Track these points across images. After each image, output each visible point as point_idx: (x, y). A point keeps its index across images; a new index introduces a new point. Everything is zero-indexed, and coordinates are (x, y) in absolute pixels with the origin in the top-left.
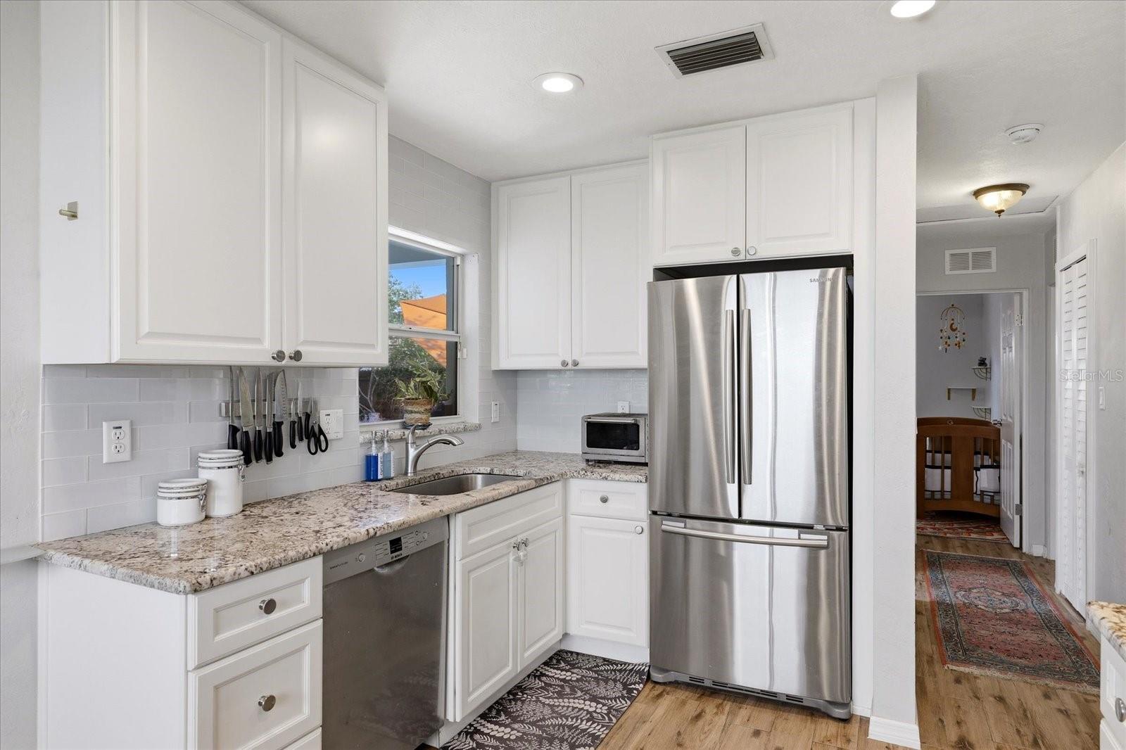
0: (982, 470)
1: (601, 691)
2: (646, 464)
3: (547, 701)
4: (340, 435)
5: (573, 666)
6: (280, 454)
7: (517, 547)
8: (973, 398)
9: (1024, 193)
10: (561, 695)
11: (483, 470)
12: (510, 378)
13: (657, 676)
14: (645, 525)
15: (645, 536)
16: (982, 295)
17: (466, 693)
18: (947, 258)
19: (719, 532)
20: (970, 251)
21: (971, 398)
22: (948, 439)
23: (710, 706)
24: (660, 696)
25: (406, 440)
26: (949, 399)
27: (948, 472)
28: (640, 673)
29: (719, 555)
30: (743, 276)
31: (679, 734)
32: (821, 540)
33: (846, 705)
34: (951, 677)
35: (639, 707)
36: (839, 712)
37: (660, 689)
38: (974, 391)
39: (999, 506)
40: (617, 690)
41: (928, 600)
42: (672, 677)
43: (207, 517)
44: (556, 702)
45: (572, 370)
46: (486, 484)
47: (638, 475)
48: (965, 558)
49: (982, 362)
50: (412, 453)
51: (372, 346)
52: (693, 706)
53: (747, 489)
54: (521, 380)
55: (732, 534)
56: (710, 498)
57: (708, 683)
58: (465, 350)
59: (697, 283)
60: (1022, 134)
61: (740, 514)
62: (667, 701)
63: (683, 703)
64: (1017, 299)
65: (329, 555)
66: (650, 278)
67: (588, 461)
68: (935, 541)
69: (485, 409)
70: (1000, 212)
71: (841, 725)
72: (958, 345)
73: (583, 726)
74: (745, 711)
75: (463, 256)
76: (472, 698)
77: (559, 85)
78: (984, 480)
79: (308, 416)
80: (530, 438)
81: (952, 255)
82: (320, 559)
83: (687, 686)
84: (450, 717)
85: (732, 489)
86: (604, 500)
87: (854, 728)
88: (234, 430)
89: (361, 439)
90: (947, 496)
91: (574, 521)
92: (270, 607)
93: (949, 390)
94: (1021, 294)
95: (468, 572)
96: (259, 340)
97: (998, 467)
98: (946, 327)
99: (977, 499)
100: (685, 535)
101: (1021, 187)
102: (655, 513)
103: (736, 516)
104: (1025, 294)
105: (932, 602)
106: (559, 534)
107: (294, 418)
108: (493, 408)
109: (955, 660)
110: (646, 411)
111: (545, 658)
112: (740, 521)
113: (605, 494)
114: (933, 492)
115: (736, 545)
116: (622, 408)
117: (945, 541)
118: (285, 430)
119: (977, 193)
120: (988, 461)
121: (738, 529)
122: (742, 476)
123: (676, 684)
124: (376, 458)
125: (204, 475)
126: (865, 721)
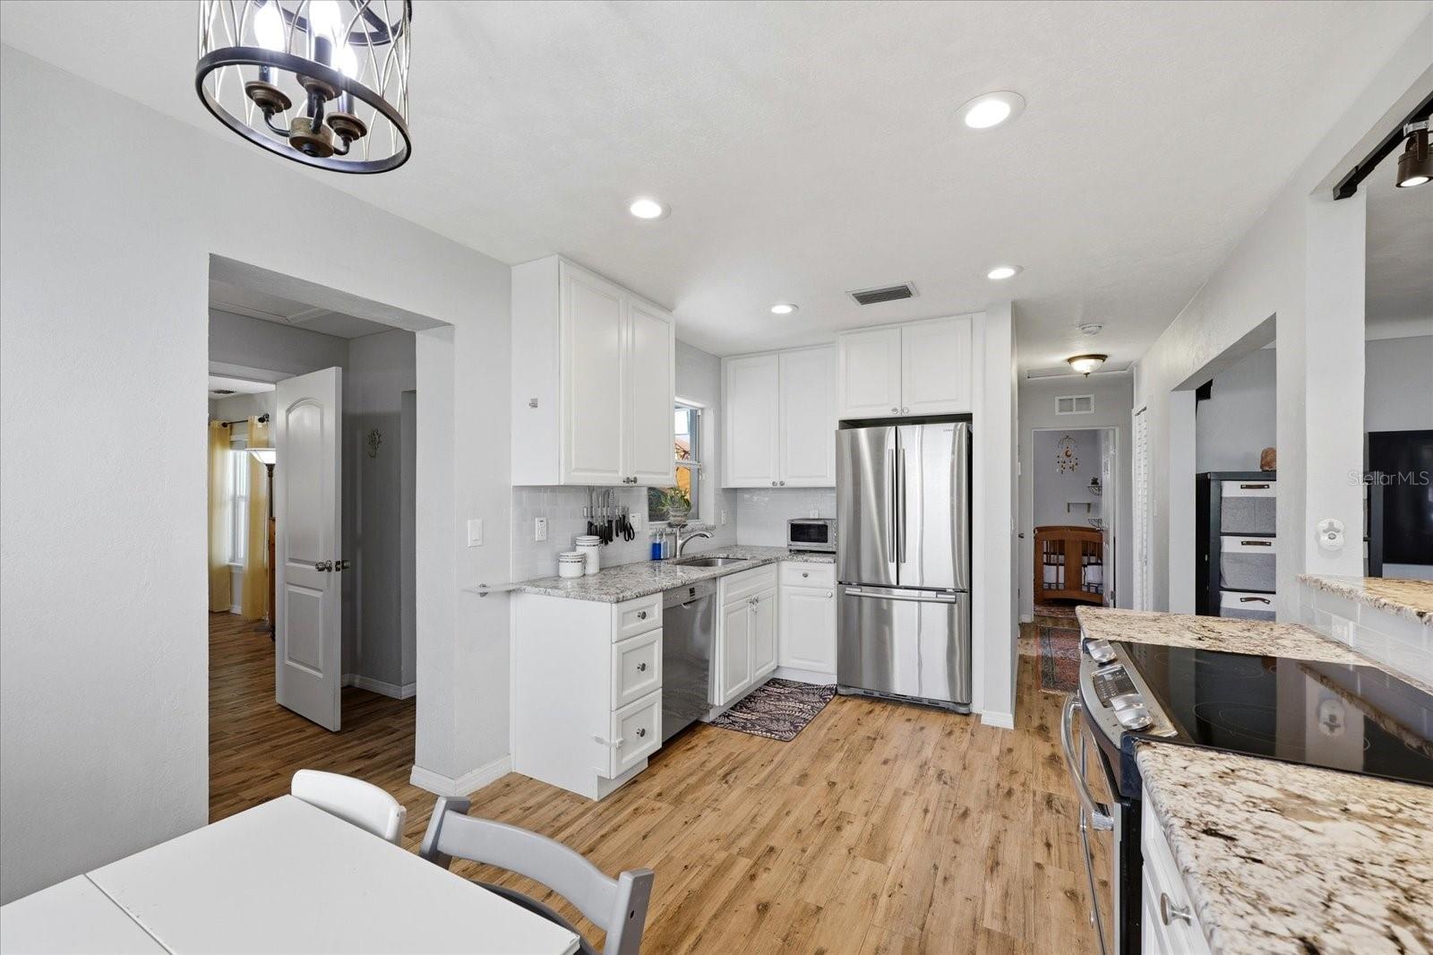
0: (1089, 567)
1: (805, 698)
2: (834, 553)
3: (772, 703)
4: (640, 530)
5: (785, 686)
6: (611, 540)
7: (752, 602)
8: (1089, 511)
9: (1104, 360)
10: (779, 700)
11: (721, 556)
12: (732, 494)
13: (842, 691)
14: (834, 591)
15: (835, 598)
16: (1096, 431)
17: (726, 689)
18: (1057, 402)
19: (883, 593)
20: (1075, 397)
21: (1086, 510)
22: (1062, 543)
23: (878, 708)
24: (845, 701)
25: (675, 534)
26: (1069, 511)
27: (1062, 569)
28: (831, 689)
29: (882, 609)
30: (900, 427)
31: (859, 719)
32: (951, 598)
33: (967, 705)
34: (1041, 696)
35: (831, 707)
36: (963, 710)
37: (843, 699)
38: (1089, 505)
39: (1102, 594)
40: (817, 698)
41: (1035, 655)
42: (852, 691)
43: (584, 575)
44: (777, 703)
45: (780, 489)
46: (724, 564)
47: (829, 558)
48: (1069, 630)
49: (1095, 482)
50: (680, 542)
51: (667, 474)
52: (866, 706)
53: (902, 566)
54: (739, 494)
55: (891, 594)
56: (876, 571)
57: (876, 694)
58: (704, 475)
59: (868, 431)
60: (1090, 329)
61: (898, 583)
62: (850, 704)
63: (861, 706)
64: (1111, 434)
65: (665, 591)
66: (837, 426)
67: (791, 551)
68: (1049, 620)
69: (718, 516)
70: (1087, 374)
71: (964, 717)
72: (1072, 468)
73: (797, 714)
74: (901, 710)
75: (702, 409)
76: (730, 692)
77: (782, 309)
78: (1091, 574)
79: (624, 516)
80: (746, 536)
81: (1060, 400)
82: (661, 594)
83: (862, 697)
84: (716, 703)
85: (892, 566)
86: (806, 576)
87: (972, 719)
88: (590, 524)
89: (650, 534)
90: (1061, 587)
91: (784, 588)
92: (644, 616)
93: (1069, 504)
94: (1114, 430)
95: (727, 613)
96: (617, 472)
97: (1101, 564)
98: (1062, 454)
99: (1085, 589)
100: (860, 596)
101: (1102, 357)
102: (840, 583)
103: (895, 583)
104: (1117, 430)
105: (1038, 656)
106: (775, 597)
107: (618, 518)
108: (723, 515)
109: (1045, 687)
110: (835, 517)
111: (766, 681)
112: (898, 587)
113: (805, 572)
114: (1050, 584)
115: (894, 602)
116: (813, 514)
117: (1056, 620)
118: (614, 524)
119: (1070, 360)
120: (1093, 560)
121: (897, 592)
122: (899, 558)
123: (855, 696)
124: (660, 544)
125: (580, 550)
126: (979, 716)
